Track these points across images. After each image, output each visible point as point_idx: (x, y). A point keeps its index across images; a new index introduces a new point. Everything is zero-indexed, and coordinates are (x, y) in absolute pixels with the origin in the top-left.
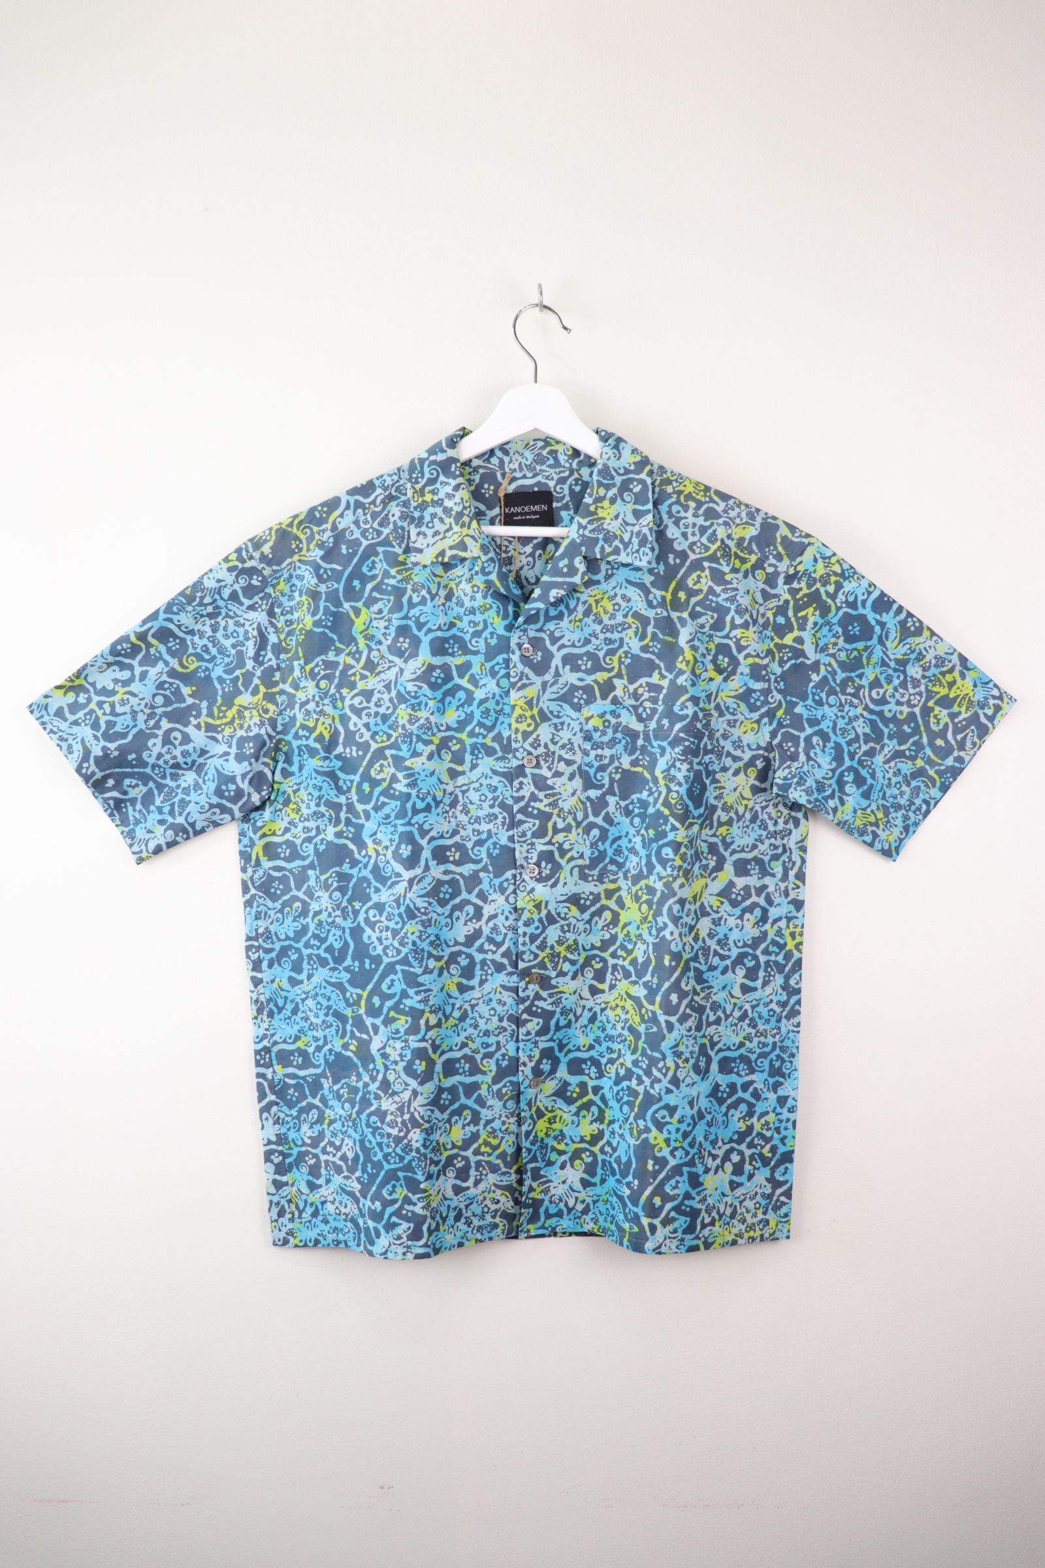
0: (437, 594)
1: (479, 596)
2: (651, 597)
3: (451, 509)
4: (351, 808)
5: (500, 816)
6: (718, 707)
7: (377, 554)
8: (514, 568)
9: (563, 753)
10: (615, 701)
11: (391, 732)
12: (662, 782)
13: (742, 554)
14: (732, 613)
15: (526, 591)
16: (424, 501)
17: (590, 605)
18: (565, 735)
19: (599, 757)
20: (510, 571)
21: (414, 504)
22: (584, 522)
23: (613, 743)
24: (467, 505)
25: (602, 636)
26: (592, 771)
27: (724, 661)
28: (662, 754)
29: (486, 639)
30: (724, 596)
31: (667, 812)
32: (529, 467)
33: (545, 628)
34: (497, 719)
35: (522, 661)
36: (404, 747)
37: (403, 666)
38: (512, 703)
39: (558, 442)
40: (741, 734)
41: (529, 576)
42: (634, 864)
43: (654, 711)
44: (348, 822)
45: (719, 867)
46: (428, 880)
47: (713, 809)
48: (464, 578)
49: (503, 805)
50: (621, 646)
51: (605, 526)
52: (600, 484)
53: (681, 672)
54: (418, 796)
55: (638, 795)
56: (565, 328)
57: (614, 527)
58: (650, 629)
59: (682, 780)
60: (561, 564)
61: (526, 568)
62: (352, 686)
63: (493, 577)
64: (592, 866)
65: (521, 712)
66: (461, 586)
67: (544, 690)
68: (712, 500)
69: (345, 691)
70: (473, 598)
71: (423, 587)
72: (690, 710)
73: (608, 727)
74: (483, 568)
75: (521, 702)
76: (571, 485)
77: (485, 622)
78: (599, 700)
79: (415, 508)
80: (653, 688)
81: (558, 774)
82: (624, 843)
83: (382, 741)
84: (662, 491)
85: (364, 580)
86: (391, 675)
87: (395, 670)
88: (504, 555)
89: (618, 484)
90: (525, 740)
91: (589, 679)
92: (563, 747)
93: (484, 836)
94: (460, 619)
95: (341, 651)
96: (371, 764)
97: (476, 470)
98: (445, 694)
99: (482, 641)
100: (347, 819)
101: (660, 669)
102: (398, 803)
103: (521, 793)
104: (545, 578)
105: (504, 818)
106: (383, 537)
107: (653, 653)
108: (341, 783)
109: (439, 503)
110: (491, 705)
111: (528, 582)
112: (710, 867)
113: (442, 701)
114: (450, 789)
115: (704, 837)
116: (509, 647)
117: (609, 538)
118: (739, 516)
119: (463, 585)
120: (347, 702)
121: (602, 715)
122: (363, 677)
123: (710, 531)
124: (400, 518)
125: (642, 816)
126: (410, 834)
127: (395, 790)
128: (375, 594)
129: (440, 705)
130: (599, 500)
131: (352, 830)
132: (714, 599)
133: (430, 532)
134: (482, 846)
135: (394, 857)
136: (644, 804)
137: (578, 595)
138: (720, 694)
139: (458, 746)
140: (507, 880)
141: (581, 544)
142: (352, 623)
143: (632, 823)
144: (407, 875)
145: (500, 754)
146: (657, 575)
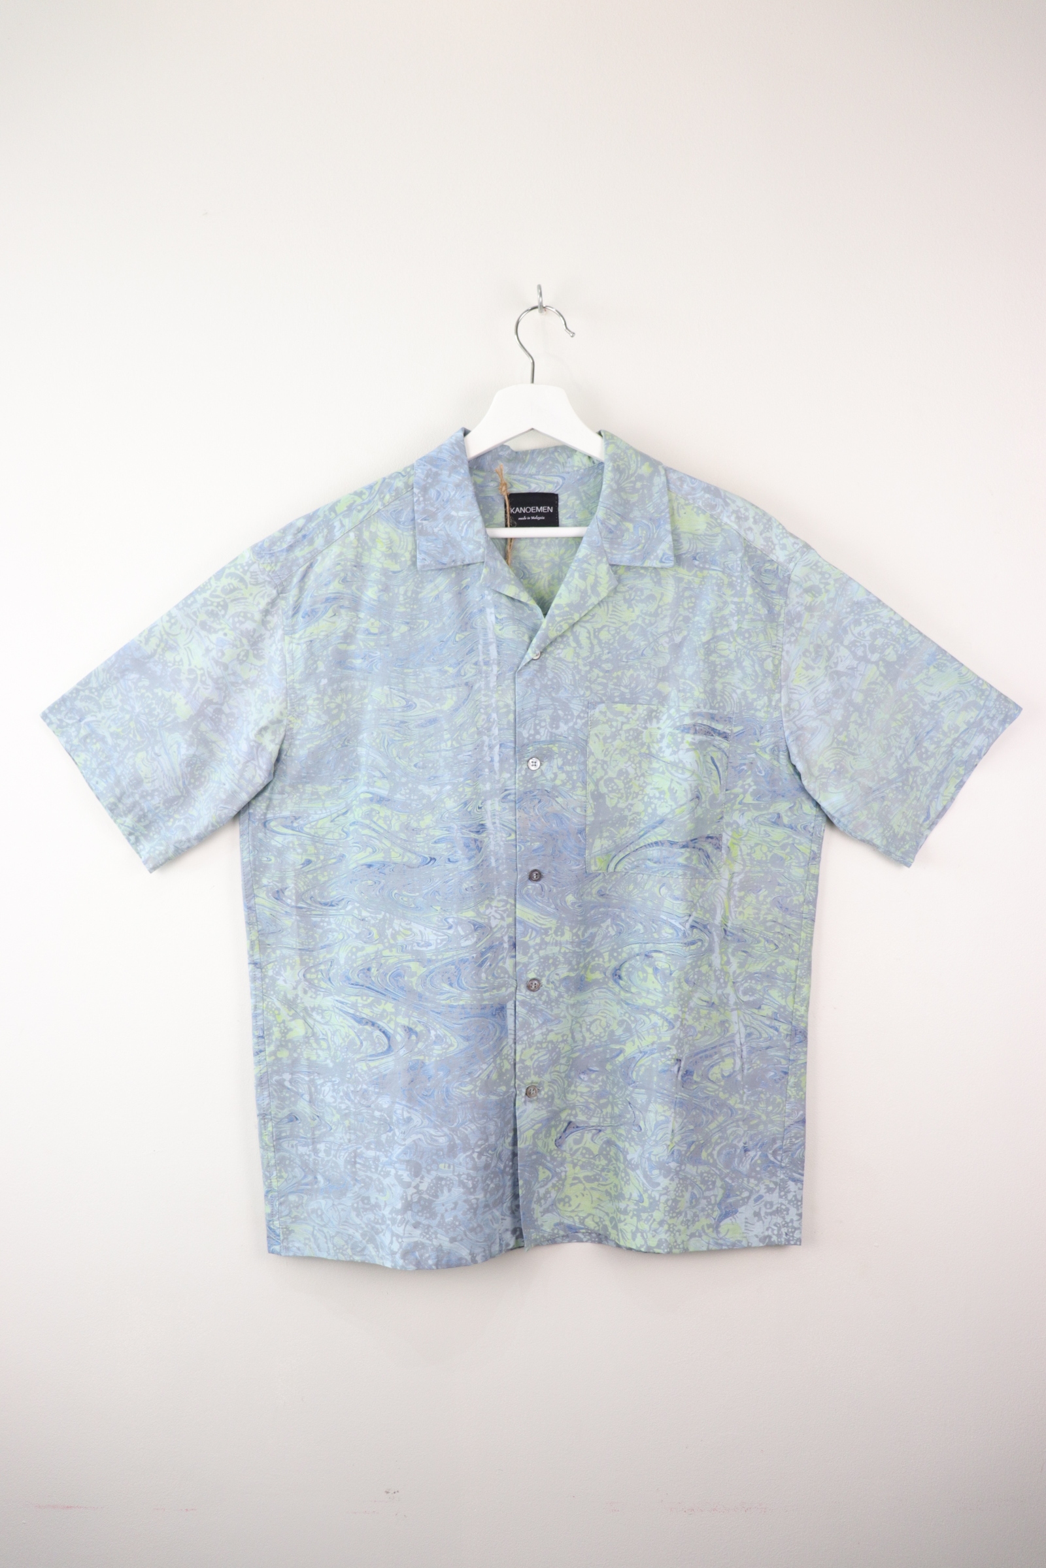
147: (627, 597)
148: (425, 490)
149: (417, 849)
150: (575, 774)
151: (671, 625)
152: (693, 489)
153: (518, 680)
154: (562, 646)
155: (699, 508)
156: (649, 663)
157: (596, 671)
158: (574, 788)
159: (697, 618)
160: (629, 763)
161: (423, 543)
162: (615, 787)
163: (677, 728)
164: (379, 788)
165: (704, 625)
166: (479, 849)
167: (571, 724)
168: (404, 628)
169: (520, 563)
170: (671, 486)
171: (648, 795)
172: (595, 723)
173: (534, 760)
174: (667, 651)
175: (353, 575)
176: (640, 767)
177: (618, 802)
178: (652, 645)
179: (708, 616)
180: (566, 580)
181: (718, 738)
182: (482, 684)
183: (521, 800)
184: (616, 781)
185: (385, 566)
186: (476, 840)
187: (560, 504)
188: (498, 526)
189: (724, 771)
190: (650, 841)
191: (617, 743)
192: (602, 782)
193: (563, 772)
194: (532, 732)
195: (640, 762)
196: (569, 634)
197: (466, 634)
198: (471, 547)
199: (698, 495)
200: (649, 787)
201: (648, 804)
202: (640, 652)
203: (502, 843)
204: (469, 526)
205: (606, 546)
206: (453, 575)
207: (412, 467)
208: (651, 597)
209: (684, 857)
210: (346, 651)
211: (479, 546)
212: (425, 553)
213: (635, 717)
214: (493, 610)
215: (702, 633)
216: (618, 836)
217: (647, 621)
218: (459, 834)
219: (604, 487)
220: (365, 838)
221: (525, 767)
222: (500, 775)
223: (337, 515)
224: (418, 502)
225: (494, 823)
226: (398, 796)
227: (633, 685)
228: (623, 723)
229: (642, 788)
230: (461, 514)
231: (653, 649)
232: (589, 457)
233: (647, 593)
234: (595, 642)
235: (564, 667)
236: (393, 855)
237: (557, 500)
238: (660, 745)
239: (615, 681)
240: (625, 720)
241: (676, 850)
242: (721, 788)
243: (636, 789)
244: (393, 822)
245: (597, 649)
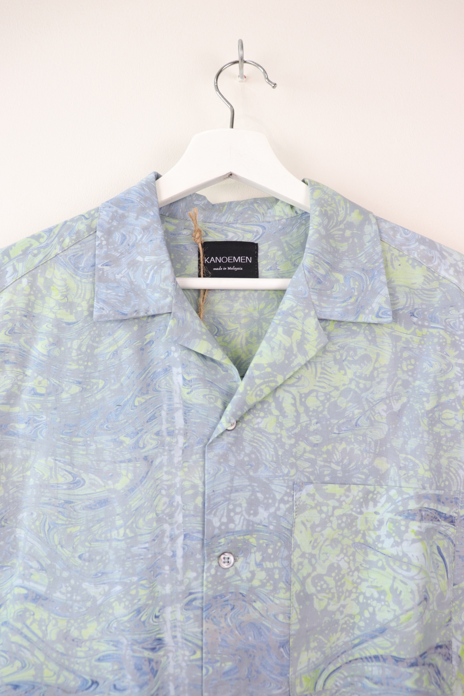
147: (338, 357)
148: (109, 233)
149: (76, 667)
150: (277, 571)
151: (389, 390)
152: (407, 239)
153: (208, 455)
154: (262, 414)
155: (414, 259)
156: (364, 435)
157: (303, 445)
158: (275, 589)
159: (417, 383)
160: (342, 556)
161: (103, 291)
162: (325, 586)
163: (400, 514)
164: (36, 583)
165: (427, 391)
166: (154, 672)
167: (272, 510)
168: (76, 389)
169: (214, 318)
170: (383, 235)
171: (364, 594)
172: (302, 508)
173: (227, 555)
174: (384, 421)
175: (22, 325)
176: (354, 560)
177: (328, 604)
178: (368, 413)
179: (431, 380)
180: (267, 335)
181: (444, 523)
182: (165, 458)
183: (209, 607)
184: (326, 578)
185: (59, 316)
186: (150, 661)
187: (259, 254)
188: (191, 276)
189: (451, 562)
190: (368, 654)
191: (328, 532)
192: (309, 580)
193: (263, 569)
194: (224, 520)
195: (354, 554)
196: (270, 400)
197: (148, 397)
198: (157, 295)
199: (412, 246)
200: (364, 585)
201: (364, 606)
202: (354, 422)
203: (184, 664)
204: (156, 272)
205: (314, 297)
206: (135, 328)
207: (97, 210)
208: (366, 358)
209: (413, 679)
210: (8, 414)
211: (166, 293)
212: (104, 301)
213: (348, 500)
214: (180, 370)
215: (425, 399)
216: (328, 645)
217: (361, 386)
218: (129, 652)
219: (311, 232)
220: (14, 648)
221: (215, 564)
222: (184, 574)
223: (10, 260)
224: (101, 246)
225: (175, 637)
226: (57, 595)
227: (345, 461)
228: (334, 508)
229: (356, 585)
230: (147, 259)
231: (368, 418)
232: (292, 207)
233: (360, 353)
234: (301, 409)
235: (264, 440)
236: (47, 673)
237: (257, 250)
238: (378, 533)
239: (325, 456)
240: (337, 504)
241: (403, 669)
242: (448, 583)
243: (349, 586)
244: (50, 628)
245: (304, 418)
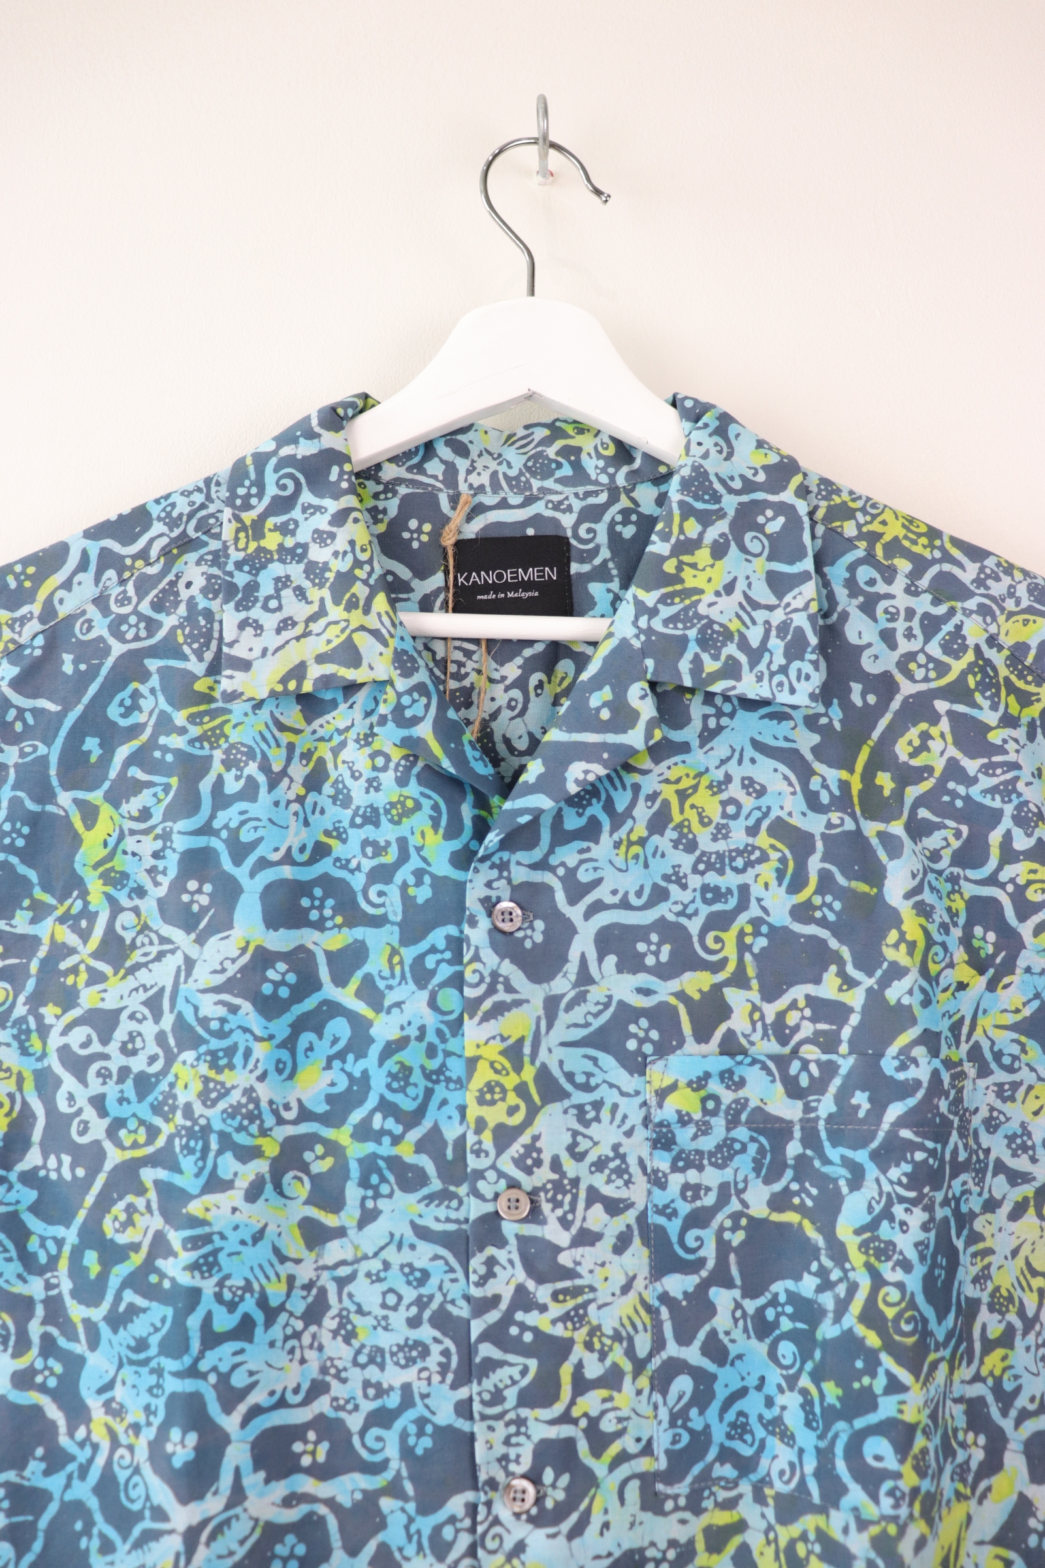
0: (284, 773)
1: (388, 778)
2: (815, 784)
3: (326, 567)
4: (55, 1311)
5: (435, 1349)
6: (975, 1054)
7: (144, 676)
8: (476, 714)
9: (598, 1181)
10: (730, 1047)
11: (158, 1121)
12: (857, 1258)
13: (1020, 684)
14: (1007, 823)
15: (507, 769)
16: (259, 549)
17: (666, 804)
18: (605, 1136)
19: (692, 1191)
20: (468, 723)
21: (235, 556)
22: (650, 598)
23: (725, 1153)
24: (364, 557)
25: (695, 881)
26: (673, 1228)
27: (986, 938)
28: (856, 1183)
29: (404, 886)
30: (986, 782)
31: (873, 1340)
32: (515, 483)
33: (553, 860)
34: (429, 1093)
35: (494, 946)
36: (188, 1163)
37: (193, 951)
38: (470, 1052)
39: (581, 429)
40: (1028, 1118)
41: (512, 734)
42: (782, 1463)
43: (829, 1069)
44: (49, 1347)
45: (993, 1464)
46: (241, 1528)
47: (970, 1309)
48: (352, 735)
49: (442, 1321)
50: (743, 905)
51: (702, 609)
52: (687, 511)
53: (896, 972)
54: (219, 1297)
55: (789, 1284)
56: (598, 192)
57: (724, 611)
58: (815, 864)
59: (912, 1255)
60: (595, 700)
61: (506, 714)
62: (68, 999)
63: (425, 731)
64: (672, 1475)
65: (491, 1076)
66: (344, 755)
67: (551, 1017)
68: (947, 558)
69: (49, 1012)
70: (373, 785)
71: (251, 755)
72: (922, 1072)
73: (714, 1113)
74: (399, 709)
75: (493, 1051)
76: (612, 524)
77: (403, 843)
78: (691, 1045)
79: (239, 565)
80: (822, 1009)
81: (587, 1238)
82: (752, 1405)
83: (135, 1145)
84: (833, 534)
85: (111, 736)
86: (162, 974)
87: (173, 962)
88: (453, 684)
89: (731, 513)
90: (501, 1148)
91: (665, 991)
92: (600, 1165)
93: (393, 1401)
94: (340, 835)
95: (48, 909)
96: (104, 1204)
97: (390, 487)
98: (298, 1027)
99: (393, 891)
100: (47, 1339)
101: (841, 963)
102: (169, 1311)
103: (491, 1289)
104: (555, 735)
105: (446, 1353)
106: (161, 634)
107: (823, 923)
108: (33, 1244)
109: (297, 553)
110: (413, 1056)
111: (511, 749)
112: (974, 1465)
113: (289, 1044)
114: (305, 1273)
115: (958, 1390)
116: (463, 908)
117: (713, 637)
118: (1011, 594)
119: (352, 752)
120: (55, 1040)
121: (698, 1084)
122: (96, 978)
123: (948, 627)
124: (204, 591)
125: (805, 1341)
126: (196, 1400)
127: (162, 1275)
128: (135, 772)
129: (285, 1055)
130: (687, 546)
131: (58, 1368)
132: (961, 790)
133: (270, 621)
134: (387, 1425)
135: (152, 1458)
136: (808, 1312)
137: (636, 778)
138: (982, 1021)
139: (329, 1162)
140: (452, 1520)
141: (644, 653)
142: (76, 841)
143: (773, 1354)
144: (182, 1516)
145: (436, 1185)
146: (826, 731)
